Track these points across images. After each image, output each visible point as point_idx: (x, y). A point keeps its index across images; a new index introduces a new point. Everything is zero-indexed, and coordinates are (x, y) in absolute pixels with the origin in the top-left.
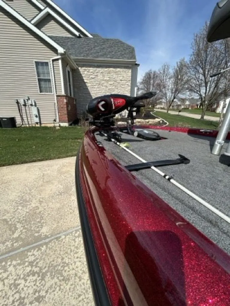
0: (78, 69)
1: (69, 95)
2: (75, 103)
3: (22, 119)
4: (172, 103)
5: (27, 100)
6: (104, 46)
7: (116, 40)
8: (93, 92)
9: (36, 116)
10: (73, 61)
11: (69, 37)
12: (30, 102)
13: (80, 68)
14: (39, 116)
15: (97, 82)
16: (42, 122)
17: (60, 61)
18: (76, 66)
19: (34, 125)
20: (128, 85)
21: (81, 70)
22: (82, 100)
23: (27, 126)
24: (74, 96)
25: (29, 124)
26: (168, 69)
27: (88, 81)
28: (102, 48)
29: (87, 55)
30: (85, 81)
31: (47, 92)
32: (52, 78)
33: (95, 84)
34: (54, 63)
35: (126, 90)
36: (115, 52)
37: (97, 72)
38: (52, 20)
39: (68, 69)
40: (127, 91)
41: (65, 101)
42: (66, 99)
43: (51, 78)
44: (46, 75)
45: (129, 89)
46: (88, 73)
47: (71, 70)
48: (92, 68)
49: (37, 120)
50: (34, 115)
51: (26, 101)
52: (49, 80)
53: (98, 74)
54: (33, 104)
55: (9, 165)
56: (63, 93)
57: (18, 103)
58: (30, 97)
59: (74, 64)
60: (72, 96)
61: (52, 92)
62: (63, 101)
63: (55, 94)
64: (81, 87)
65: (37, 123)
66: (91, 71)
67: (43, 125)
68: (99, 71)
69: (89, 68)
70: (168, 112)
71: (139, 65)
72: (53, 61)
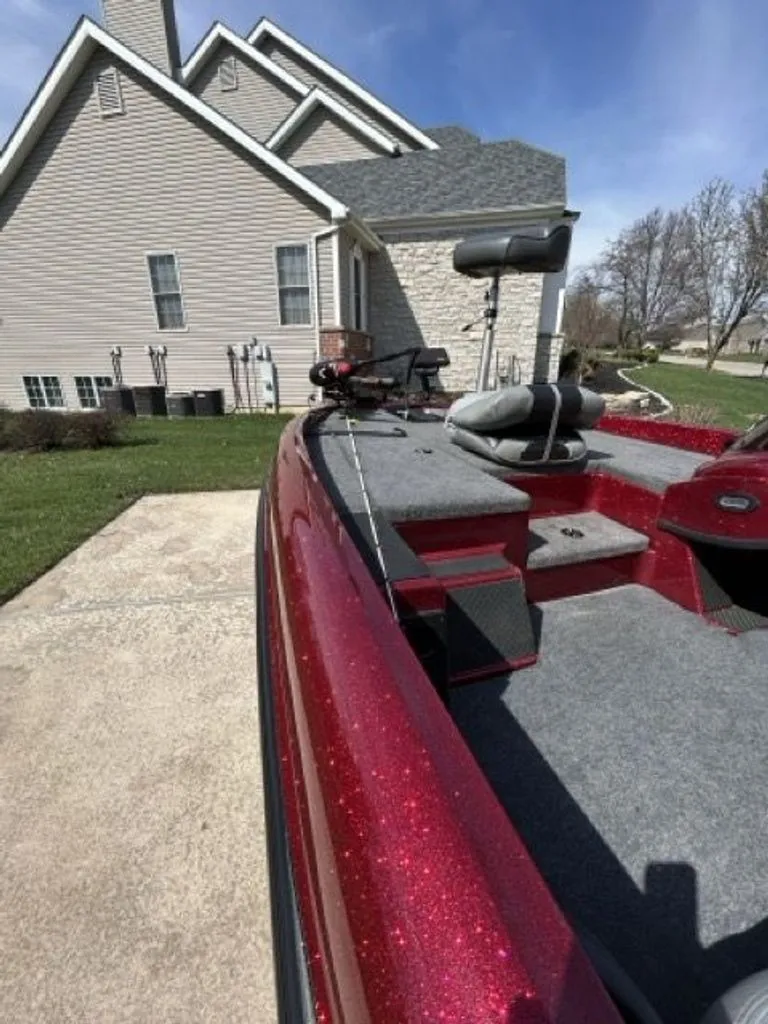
0: (384, 249)
1: (354, 326)
2: (368, 347)
3: (237, 394)
4: (731, 330)
5: (252, 346)
6: (466, 171)
7: (506, 144)
8: (423, 313)
9: (269, 387)
10: (368, 228)
11: (366, 161)
12: (256, 351)
13: (389, 247)
14: (274, 387)
15: (436, 284)
16: (282, 403)
17: (335, 240)
18: (377, 243)
19: (262, 410)
20: (533, 284)
21: (393, 251)
22: (390, 338)
23: (248, 411)
24: (368, 327)
25: (251, 408)
26: (724, 204)
27: (410, 283)
28: (458, 177)
29: (412, 206)
30: (403, 282)
31: (298, 323)
32: (312, 286)
33: (428, 290)
34: (320, 245)
35: (527, 301)
36: (500, 185)
37: (438, 254)
38: (324, 120)
39: (357, 253)
40: (530, 304)
41: (341, 344)
42: (343, 338)
43: (310, 286)
44: (298, 277)
45: (536, 298)
46: (410, 258)
47: (363, 256)
48: (422, 244)
49: (269, 396)
50: (264, 382)
51: (249, 347)
52: (305, 291)
53: (441, 258)
54: (265, 355)
55: (210, 490)
56: (337, 323)
57: (231, 353)
58: (258, 338)
59: (372, 237)
60: (364, 328)
61: (309, 323)
62: (336, 345)
63: (317, 327)
64: (388, 300)
65: (270, 405)
66: (420, 251)
67: (282, 411)
68: (445, 249)
69: (415, 244)
70: (709, 366)
71: (577, 214)
72: (319, 239)
